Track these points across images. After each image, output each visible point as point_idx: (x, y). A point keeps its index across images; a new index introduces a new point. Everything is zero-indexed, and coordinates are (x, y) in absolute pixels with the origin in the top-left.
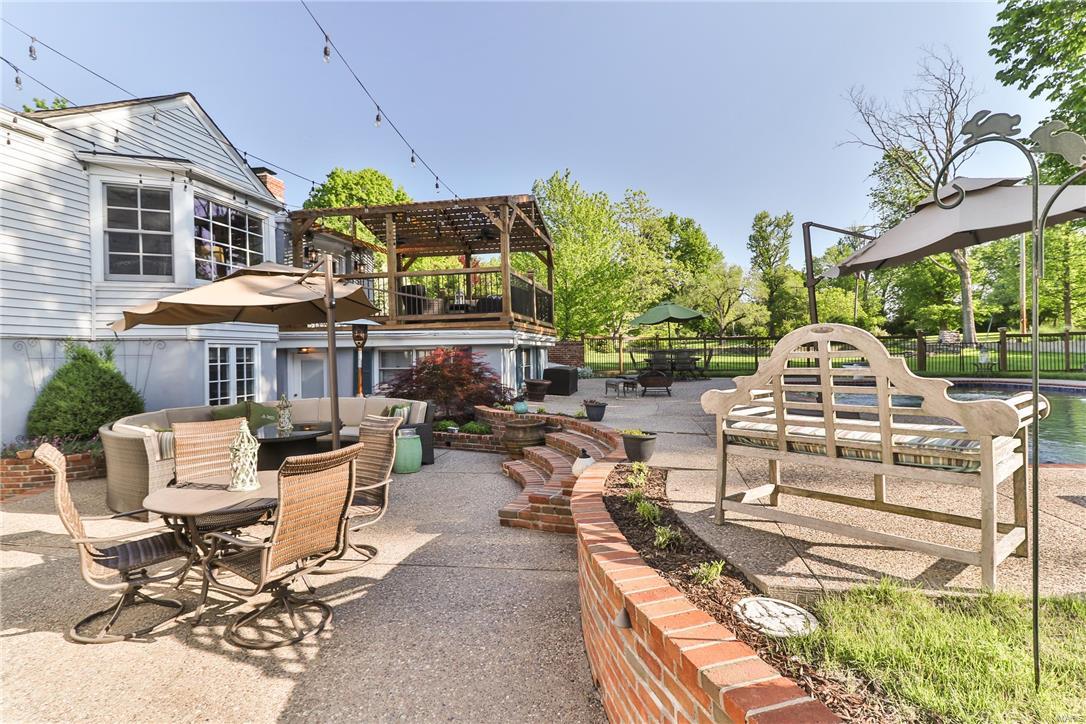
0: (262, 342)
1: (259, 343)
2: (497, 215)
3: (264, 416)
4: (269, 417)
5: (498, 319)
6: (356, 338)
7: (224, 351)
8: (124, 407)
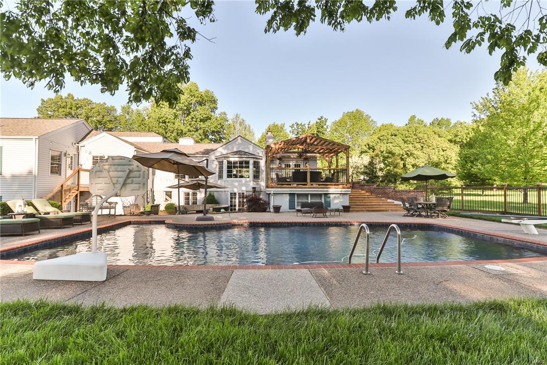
7: (235, 194)
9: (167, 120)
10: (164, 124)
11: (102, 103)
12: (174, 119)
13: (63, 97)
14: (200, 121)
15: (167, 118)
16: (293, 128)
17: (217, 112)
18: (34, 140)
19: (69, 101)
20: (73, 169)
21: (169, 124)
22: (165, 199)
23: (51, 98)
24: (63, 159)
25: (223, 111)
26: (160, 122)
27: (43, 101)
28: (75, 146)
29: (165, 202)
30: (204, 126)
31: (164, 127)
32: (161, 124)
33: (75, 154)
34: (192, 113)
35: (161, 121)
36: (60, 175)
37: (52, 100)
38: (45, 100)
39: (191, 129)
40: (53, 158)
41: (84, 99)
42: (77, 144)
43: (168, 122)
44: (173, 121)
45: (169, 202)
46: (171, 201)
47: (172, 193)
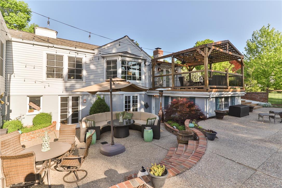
0: (140, 94)
1: (139, 95)
2: (203, 51)
3: (127, 116)
4: (128, 116)
5: (203, 88)
6: (160, 94)
7: (129, 97)
8: (103, 110)
22: (28, 108)
29: (30, 111)
46: (39, 110)
47: (41, 98)
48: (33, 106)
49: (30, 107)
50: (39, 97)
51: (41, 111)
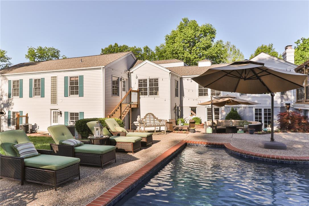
7: (260, 110)
9: (178, 52)
10: (176, 55)
11: (133, 47)
12: (183, 50)
13: (113, 46)
14: (203, 50)
15: (178, 50)
16: (299, 44)
17: (215, 41)
18: (102, 68)
19: (116, 48)
20: (126, 90)
21: (180, 55)
22: (190, 114)
23: (107, 47)
24: (120, 83)
25: (219, 40)
26: (173, 54)
27: (103, 50)
28: (127, 73)
29: (191, 116)
30: (207, 52)
31: (176, 57)
32: (174, 55)
33: (127, 79)
34: (197, 44)
35: (174, 52)
36: (118, 95)
37: (107, 48)
38: (104, 49)
39: (197, 56)
40: (113, 82)
41: (124, 46)
42: (128, 71)
43: (179, 53)
44: (183, 51)
45: (194, 117)
46: (195, 116)
47: (196, 108)
48: (193, 113)
49: (192, 114)
50: (195, 108)
51: (196, 116)
